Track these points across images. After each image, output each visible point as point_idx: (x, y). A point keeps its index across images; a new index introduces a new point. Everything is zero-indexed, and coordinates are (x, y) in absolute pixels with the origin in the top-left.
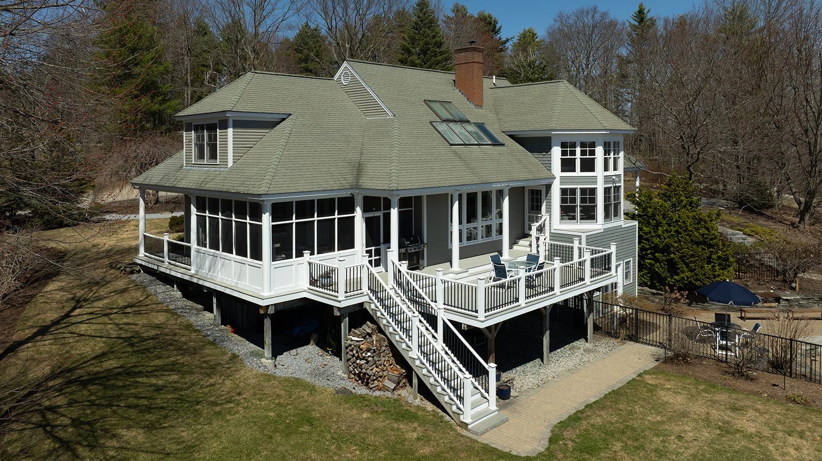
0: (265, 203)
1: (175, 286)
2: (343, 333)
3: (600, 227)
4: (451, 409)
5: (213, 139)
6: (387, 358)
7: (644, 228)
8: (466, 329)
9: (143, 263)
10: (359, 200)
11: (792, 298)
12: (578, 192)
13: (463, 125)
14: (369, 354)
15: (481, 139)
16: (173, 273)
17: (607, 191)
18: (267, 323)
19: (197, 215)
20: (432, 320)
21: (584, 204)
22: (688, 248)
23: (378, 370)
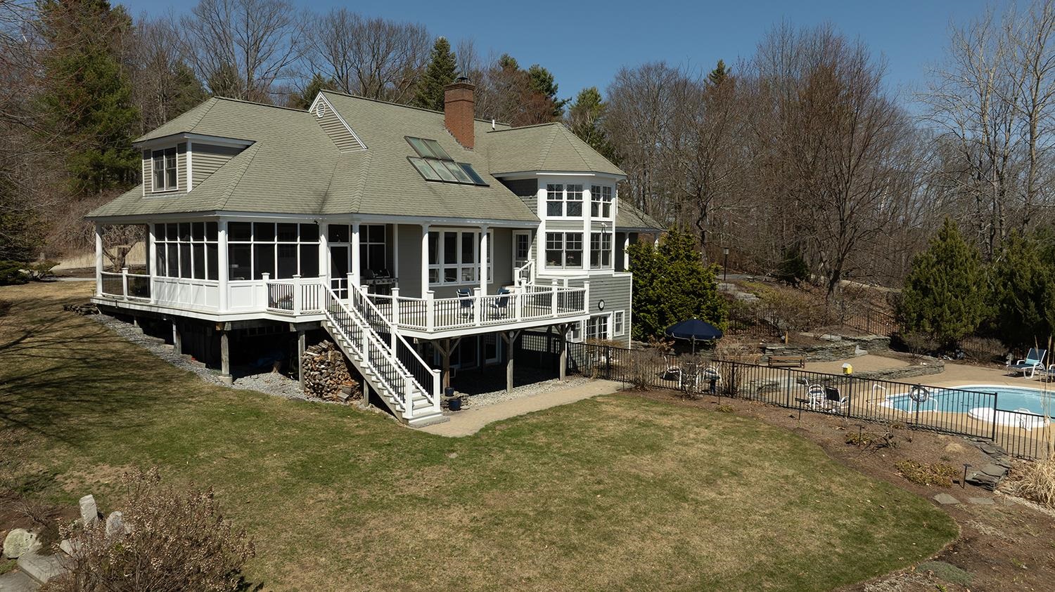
0: (221, 220)
1: (135, 321)
2: (299, 349)
3: (586, 273)
4: (395, 409)
5: (172, 164)
6: (342, 372)
7: (640, 281)
8: (417, 343)
9: (101, 302)
10: (324, 228)
11: (777, 348)
12: (564, 237)
13: (445, 164)
14: (323, 366)
15: (464, 178)
16: (132, 307)
17: (594, 237)
18: (224, 341)
19: (156, 243)
20: (386, 337)
21: (570, 250)
22: (677, 298)
23: (332, 382)
